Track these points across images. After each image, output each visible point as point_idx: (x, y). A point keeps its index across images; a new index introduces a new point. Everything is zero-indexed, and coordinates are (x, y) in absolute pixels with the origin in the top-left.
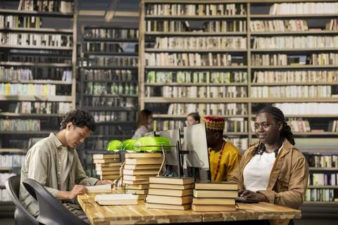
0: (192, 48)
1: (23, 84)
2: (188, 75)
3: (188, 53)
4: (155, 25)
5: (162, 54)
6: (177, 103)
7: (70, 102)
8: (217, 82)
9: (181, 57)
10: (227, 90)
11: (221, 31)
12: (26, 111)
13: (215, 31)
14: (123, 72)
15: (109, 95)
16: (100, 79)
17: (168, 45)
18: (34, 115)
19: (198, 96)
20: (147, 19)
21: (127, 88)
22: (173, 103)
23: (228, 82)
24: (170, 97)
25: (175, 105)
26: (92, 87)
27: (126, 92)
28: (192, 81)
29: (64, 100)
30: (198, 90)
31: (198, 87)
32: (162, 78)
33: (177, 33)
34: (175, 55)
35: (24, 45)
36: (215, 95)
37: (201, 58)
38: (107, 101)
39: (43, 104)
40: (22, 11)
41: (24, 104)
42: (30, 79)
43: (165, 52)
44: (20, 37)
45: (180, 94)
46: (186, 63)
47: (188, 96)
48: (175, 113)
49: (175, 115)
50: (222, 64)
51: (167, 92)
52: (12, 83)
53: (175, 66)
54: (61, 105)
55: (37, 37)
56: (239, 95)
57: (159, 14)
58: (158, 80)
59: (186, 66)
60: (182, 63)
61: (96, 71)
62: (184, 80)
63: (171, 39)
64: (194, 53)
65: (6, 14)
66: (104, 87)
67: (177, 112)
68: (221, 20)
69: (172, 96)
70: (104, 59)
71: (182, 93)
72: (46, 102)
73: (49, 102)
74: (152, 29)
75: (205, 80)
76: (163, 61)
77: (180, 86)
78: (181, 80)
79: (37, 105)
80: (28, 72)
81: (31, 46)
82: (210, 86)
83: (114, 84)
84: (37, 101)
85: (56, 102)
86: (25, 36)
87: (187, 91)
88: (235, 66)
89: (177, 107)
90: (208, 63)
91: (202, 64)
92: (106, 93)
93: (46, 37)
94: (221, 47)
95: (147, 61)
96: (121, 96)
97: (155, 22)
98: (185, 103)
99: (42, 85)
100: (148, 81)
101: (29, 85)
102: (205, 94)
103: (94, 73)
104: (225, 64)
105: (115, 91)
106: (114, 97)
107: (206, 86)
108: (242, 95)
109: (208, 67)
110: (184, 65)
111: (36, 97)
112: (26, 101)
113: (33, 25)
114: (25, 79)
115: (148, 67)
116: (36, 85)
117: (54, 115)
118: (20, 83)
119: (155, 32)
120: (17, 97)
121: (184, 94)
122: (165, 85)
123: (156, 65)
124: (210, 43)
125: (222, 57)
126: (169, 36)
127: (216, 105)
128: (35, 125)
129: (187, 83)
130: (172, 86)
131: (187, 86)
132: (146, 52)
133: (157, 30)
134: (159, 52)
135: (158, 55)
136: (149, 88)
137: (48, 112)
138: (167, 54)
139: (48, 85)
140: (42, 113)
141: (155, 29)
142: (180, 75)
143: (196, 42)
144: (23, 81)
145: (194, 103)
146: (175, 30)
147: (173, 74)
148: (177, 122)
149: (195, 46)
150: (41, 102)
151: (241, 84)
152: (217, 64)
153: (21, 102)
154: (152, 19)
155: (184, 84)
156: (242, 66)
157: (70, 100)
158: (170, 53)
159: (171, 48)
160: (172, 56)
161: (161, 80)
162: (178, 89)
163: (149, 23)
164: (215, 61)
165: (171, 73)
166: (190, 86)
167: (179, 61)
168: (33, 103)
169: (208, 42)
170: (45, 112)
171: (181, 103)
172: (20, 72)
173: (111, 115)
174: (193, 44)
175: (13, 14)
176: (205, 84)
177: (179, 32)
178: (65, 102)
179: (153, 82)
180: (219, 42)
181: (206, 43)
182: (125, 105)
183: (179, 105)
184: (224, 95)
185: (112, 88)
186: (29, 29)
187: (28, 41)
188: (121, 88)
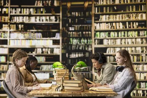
0: (118, 20)
1: (38, 40)
2: (116, 33)
3: (116, 22)
4: (99, 9)
5: (103, 23)
6: (111, 47)
7: (59, 48)
8: (131, 36)
9: (112, 25)
10: (136, 40)
11: (133, 10)
12: (39, 52)
13: (129, 10)
14: (87, 33)
15: (80, 44)
16: (76, 36)
17: (106, 19)
18: (43, 54)
19: (121, 44)
20: (95, 7)
21: (89, 40)
22: (109, 47)
23: (137, 36)
24: (107, 44)
25: (110, 48)
26: (72, 40)
27: (89, 42)
28: (118, 36)
29: (56, 47)
30: (121, 41)
31: (121, 39)
32: (103, 35)
33: (110, 13)
34: (109, 24)
35: (38, 22)
36: (130, 43)
37: (123, 24)
38: (79, 47)
39: (47, 49)
40: (37, 6)
41: (38, 49)
42: (41, 37)
43: (104, 22)
44: (36, 18)
45: (112, 43)
46: (115, 28)
47: (116, 44)
48: (110, 52)
49: (110, 54)
50: (133, 27)
51: (105, 42)
52: (32, 40)
53: (110, 29)
54: (55, 50)
55: (44, 18)
56: (142, 43)
57: (101, 4)
58: (101, 36)
59: (115, 29)
60: (113, 28)
61: (74, 33)
62: (114, 36)
63: (107, 16)
64: (119, 22)
65: (30, 8)
66: (78, 40)
67: (111, 52)
68: (132, 5)
69: (108, 44)
70: (78, 27)
71: (113, 43)
72: (48, 48)
73: (49, 48)
74: (98, 12)
75: (124, 36)
76: (104, 27)
77: (112, 39)
78: (113, 36)
79: (44, 50)
80: (40, 34)
81: (41, 22)
82: (127, 38)
83: (83, 38)
84: (44, 48)
85: (53, 48)
86: (38, 18)
87: (116, 41)
88: (140, 28)
89: (111, 49)
90: (126, 27)
91: (123, 28)
92: (79, 43)
93: (48, 18)
94: (133, 18)
95: (95, 27)
96: (86, 45)
97: (99, 8)
98: (114, 47)
99: (46, 40)
100: (96, 37)
101: (40, 41)
102: (125, 43)
103: (73, 33)
104: (135, 27)
105: (83, 42)
106: (83, 45)
107: (125, 39)
108: (144, 43)
109: (126, 29)
110: (114, 28)
111: (43, 46)
112: (39, 48)
113: (42, 12)
114: (39, 37)
115: (96, 30)
116: (43, 40)
117: (52, 54)
118: (36, 39)
119: (99, 13)
120: (35, 46)
121: (114, 43)
122: (105, 39)
123: (100, 29)
124: (127, 17)
125: (133, 24)
126: (106, 14)
127: (130, 48)
128: (43, 59)
129: (115, 38)
130: (108, 39)
131: (115, 39)
132: (95, 23)
133: (100, 12)
134: (102, 23)
135: (101, 24)
136: (96, 40)
137: (49, 53)
138: (105, 23)
139: (49, 40)
140: (46, 53)
141: (99, 11)
142: (112, 33)
143: (120, 17)
144: (38, 39)
145: (119, 47)
146: (109, 12)
147: (108, 33)
148: (111, 57)
149: (119, 19)
150: (46, 48)
151: (143, 37)
152: (131, 27)
153: (37, 48)
154: (98, 7)
155: (114, 38)
156: (144, 28)
157: (59, 47)
158: (107, 23)
159: (107, 20)
160: (108, 24)
161: (102, 36)
162: (111, 41)
163: (96, 8)
164: (130, 26)
165: (107, 33)
166: (117, 39)
167: (112, 27)
168: (42, 49)
169: (126, 17)
170: (47, 53)
171: (113, 47)
172: (36, 34)
173: (81, 54)
174: (118, 18)
175: (33, 8)
176: (124, 37)
177: (112, 12)
178: (57, 48)
179: (98, 38)
180: (132, 16)
181: (125, 17)
182: (88, 49)
183: (112, 48)
184: (135, 43)
185: (82, 40)
186: (40, 14)
187: (40, 20)
188: (86, 41)
